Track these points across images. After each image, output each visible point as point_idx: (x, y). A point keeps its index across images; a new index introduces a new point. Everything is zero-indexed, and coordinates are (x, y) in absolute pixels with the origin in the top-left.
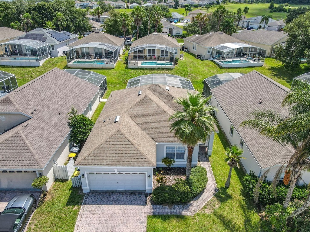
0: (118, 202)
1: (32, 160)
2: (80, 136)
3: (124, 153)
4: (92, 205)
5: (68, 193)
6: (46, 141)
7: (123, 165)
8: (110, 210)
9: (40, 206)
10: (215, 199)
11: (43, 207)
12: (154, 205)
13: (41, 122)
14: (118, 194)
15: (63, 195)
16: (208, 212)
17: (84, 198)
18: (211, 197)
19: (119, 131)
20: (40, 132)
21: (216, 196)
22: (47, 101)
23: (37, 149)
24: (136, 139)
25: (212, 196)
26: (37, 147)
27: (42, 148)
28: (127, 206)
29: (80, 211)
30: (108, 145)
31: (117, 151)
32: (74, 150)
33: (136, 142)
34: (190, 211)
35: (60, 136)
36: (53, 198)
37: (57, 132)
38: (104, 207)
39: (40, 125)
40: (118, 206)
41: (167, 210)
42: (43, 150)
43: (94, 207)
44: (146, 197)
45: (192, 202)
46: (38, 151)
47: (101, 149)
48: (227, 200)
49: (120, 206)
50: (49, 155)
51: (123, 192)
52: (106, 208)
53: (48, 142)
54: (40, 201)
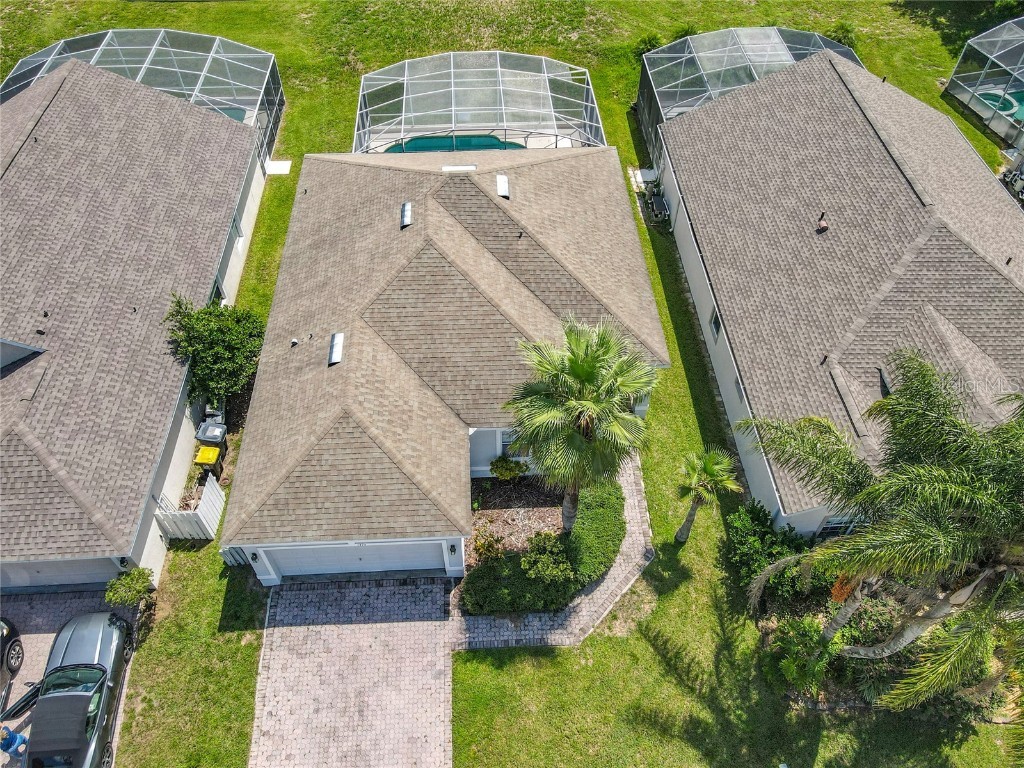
0: (365, 613)
1: (85, 526)
2: (220, 386)
3: (369, 493)
4: (293, 628)
5: (217, 586)
6: (115, 441)
7: (372, 533)
8: (347, 641)
9: (144, 641)
10: (642, 587)
11: (154, 641)
12: (472, 618)
13: (80, 364)
14: (364, 586)
15: (203, 599)
16: (620, 630)
17: (269, 605)
18: (632, 582)
19: (346, 415)
20: (85, 408)
21: (648, 574)
22: (79, 254)
23: (94, 483)
24: (404, 436)
25: (636, 577)
26: (90, 477)
27: (107, 477)
28: (395, 624)
29: (263, 649)
30: (318, 468)
31: (349, 488)
32: (208, 434)
33: (404, 452)
34: (570, 629)
35: (156, 407)
36: (177, 610)
37: (142, 396)
38: (330, 631)
39: (80, 377)
40: (370, 625)
41: (507, 632)
42: (111, 483)
43: (301, 634)
44: (448, 591)
45: (577, 601)
46: (97, 492)
47: (297, 485)
48: (676, 587)
49: (374, 625)
50: (136, 499)
51: (379, 579)
52: (335, 636)
53: (120, 444)
54: (142, 625)
